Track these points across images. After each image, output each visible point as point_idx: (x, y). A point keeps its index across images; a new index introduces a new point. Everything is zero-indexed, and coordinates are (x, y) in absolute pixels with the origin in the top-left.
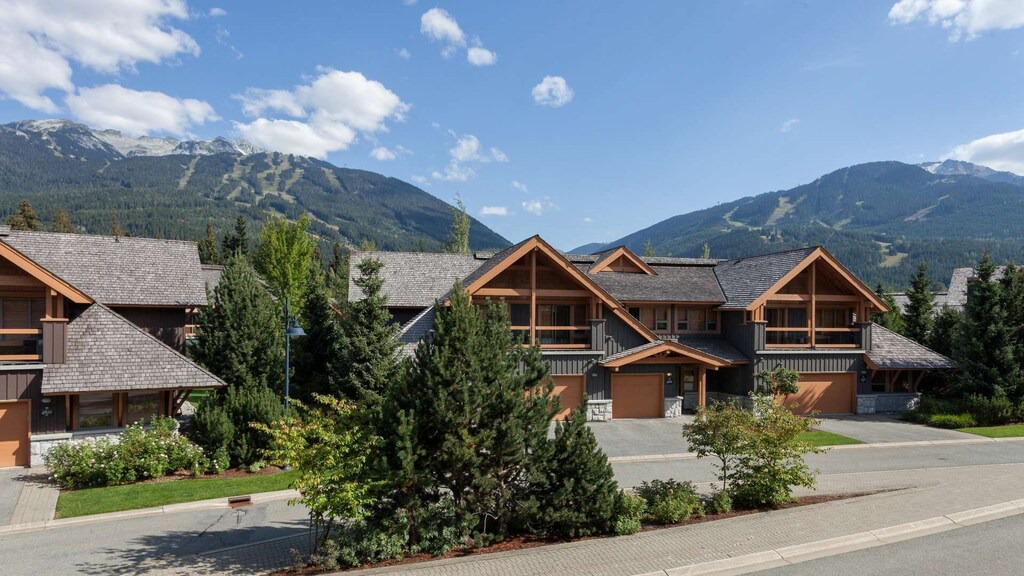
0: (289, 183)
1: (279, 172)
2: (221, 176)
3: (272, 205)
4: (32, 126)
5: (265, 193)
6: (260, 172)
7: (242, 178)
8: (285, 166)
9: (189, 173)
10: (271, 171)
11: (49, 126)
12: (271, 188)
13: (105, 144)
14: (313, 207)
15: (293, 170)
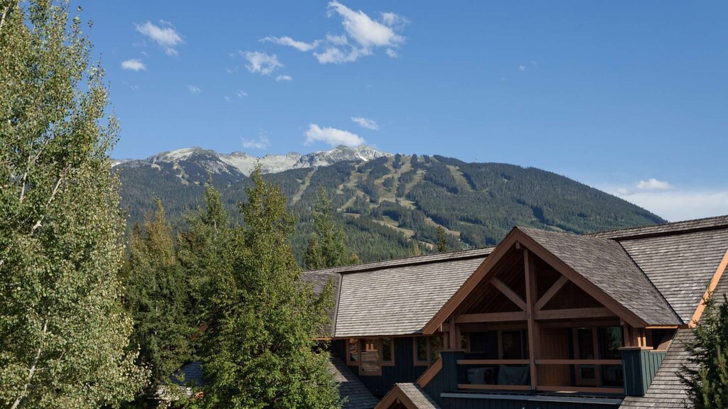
0: (409, 186)
1: (396, 176)
2: (336, 187)
3: (386, 213)
4: (166, 158)
5: (381, 200)
6: (378, 178)
7: (359, 186)
8: (406, 168)
9: (303, 187)
10: (390, 176)
11: (180, 155)
12: (389, 194)
13: (230, 168)
14: (434, 212)
15: (414, 172)
